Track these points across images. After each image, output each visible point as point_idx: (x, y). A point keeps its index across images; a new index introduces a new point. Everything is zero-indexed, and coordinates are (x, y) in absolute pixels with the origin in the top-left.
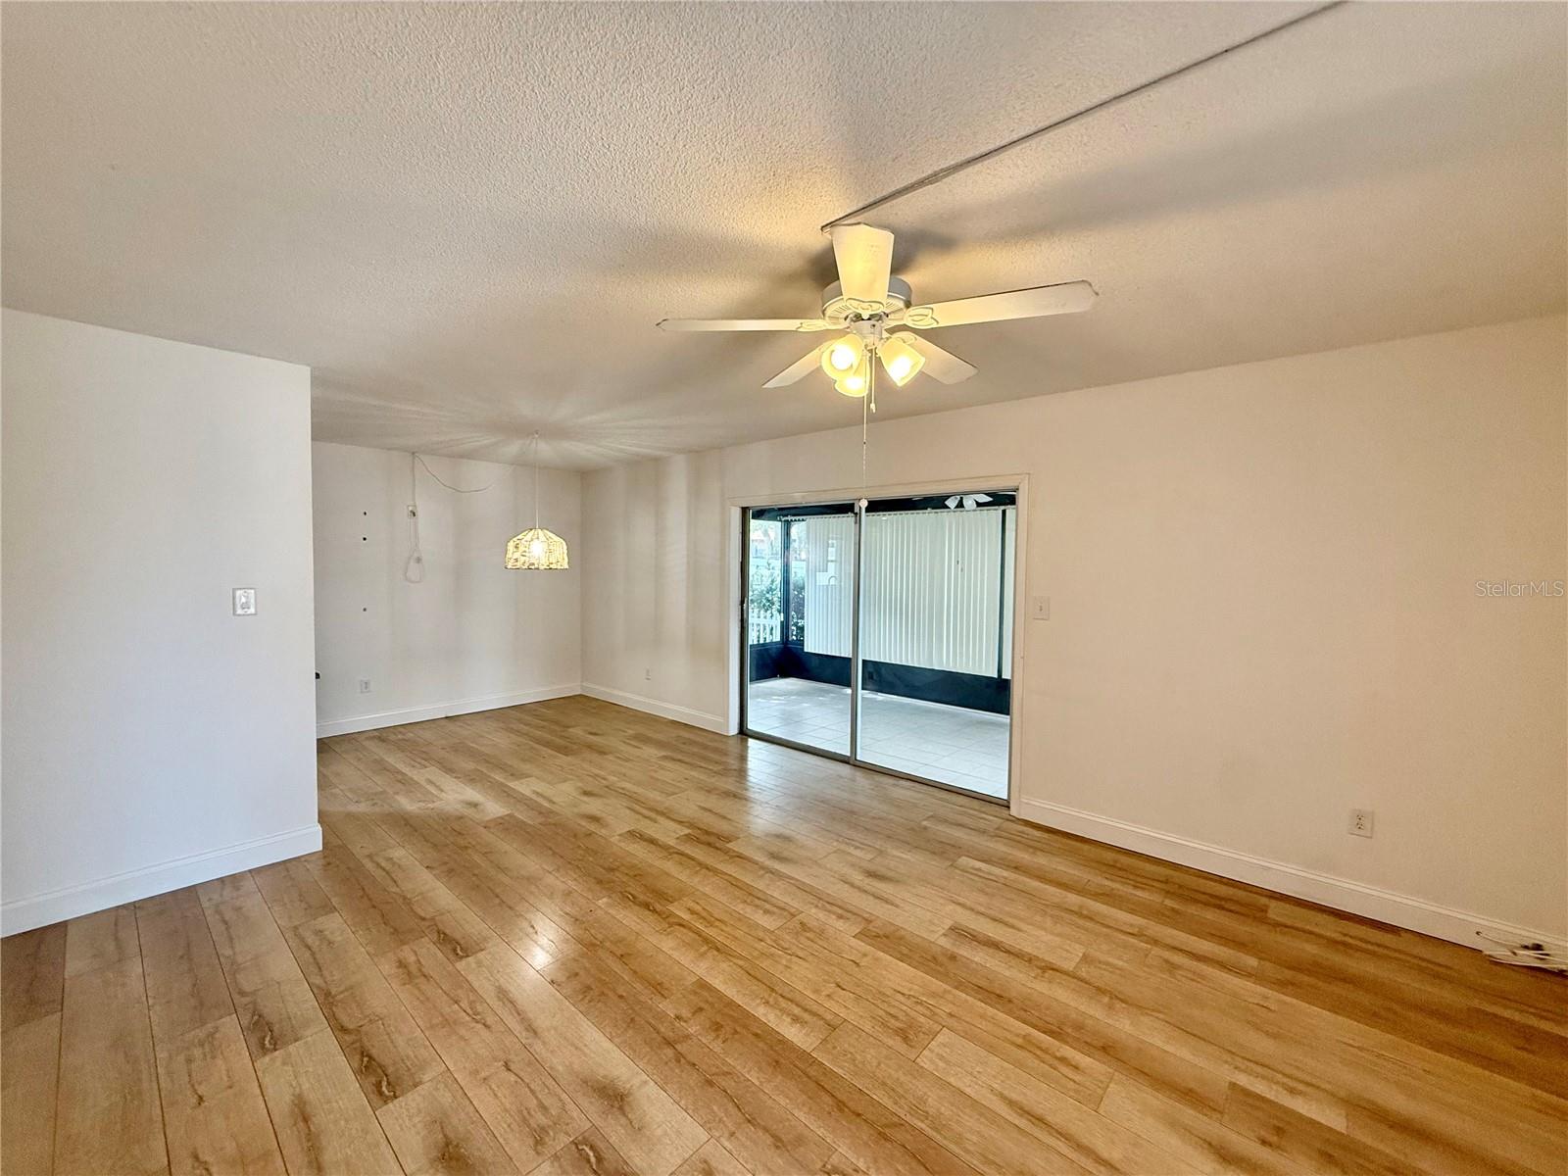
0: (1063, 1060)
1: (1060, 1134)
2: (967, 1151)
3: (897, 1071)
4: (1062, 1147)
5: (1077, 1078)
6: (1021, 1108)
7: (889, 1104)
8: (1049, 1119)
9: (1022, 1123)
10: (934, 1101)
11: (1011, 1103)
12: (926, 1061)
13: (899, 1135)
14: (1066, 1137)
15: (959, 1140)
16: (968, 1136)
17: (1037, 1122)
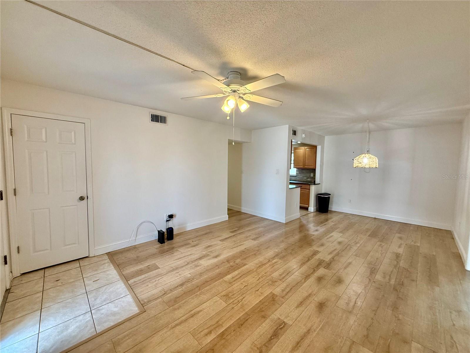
0: (210, 333)
1: (187, 319)
2: (189, 299)
3: (214, 292)
4: (184, 318)
5: (202, 333)
6: (196, 314)
7: (206, 289)
8: (192, 319)
9: (193, 312)
10: (204, 297)
11: (199, 312)
12: (216, 298)
13: (197, 289)
14: (186, 320)
15: (193, 298)
16: (193, 300)
17: (192, 315)
